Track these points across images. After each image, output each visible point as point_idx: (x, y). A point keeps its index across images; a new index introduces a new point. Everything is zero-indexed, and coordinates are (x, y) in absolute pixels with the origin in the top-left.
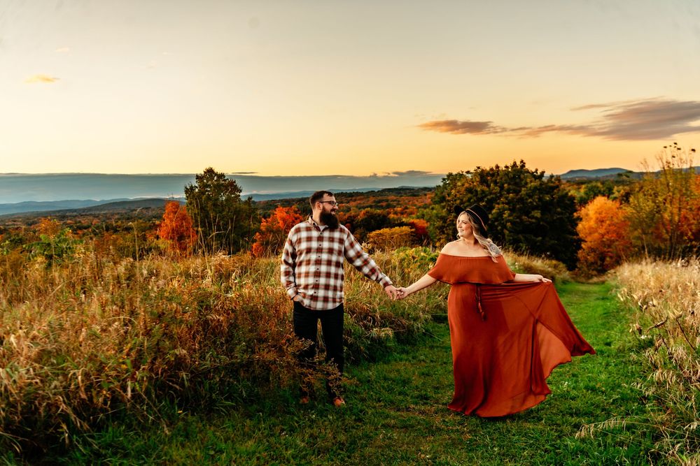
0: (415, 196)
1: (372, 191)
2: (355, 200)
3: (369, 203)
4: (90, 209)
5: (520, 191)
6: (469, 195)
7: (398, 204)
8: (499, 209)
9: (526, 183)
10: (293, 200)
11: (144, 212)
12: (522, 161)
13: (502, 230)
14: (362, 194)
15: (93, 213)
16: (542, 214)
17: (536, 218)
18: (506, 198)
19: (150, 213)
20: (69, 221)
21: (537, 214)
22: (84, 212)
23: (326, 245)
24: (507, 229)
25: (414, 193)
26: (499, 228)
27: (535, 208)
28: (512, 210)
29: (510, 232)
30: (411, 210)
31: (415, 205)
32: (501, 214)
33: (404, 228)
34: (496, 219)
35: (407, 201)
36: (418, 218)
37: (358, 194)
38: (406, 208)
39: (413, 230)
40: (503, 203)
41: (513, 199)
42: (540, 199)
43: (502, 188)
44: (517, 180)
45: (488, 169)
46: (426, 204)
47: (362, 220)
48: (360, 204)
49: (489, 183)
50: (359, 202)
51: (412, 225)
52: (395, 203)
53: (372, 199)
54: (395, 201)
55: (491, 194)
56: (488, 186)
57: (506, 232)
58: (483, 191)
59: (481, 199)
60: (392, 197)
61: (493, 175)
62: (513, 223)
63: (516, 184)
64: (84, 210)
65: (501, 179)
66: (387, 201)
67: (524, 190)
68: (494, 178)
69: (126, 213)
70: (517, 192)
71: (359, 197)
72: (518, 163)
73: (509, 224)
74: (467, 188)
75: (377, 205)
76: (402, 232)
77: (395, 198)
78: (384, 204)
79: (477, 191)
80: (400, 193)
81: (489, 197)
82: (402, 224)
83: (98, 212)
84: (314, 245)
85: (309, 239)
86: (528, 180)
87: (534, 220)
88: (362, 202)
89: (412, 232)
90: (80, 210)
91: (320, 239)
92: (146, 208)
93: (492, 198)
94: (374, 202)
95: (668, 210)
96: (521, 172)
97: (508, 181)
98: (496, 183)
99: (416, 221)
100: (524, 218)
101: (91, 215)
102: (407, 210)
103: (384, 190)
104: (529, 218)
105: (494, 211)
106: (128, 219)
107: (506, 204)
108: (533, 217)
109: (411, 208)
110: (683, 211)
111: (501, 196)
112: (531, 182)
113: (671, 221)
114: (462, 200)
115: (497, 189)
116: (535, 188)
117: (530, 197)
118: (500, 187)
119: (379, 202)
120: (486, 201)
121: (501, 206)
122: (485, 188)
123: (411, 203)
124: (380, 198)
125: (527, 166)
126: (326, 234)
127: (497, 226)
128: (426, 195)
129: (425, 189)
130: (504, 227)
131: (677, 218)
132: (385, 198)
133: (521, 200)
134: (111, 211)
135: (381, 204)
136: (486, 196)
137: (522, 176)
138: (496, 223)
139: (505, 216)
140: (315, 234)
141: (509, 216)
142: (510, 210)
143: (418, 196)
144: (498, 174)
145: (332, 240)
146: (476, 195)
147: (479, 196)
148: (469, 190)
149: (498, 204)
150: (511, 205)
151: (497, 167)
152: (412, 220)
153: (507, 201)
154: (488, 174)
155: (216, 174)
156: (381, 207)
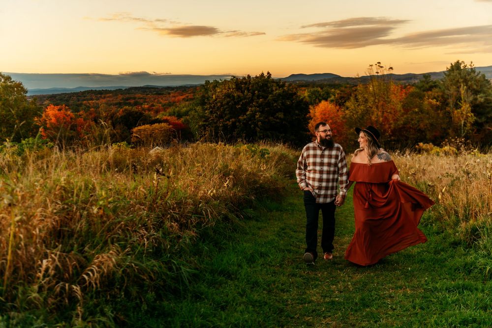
0: (160, 94)
1: (120, 89)
2: (105, 97)
3: (118, 101)
5: (267, 97)
6: (228, 99)
7: (145, 102)
8: (251, 111)
9: (272, 91)
10: (44, 96)
12: (268, 73)
13: (254, 128)
14: (110, 92)
16: (285, 115)
17: (280, 119)
18: (257, 102)
21: (281, 115)
23: (326, 160)
24: (258, 127)
26: (252, 126)
27: (279, 110)
28: (262, 112)
29: (261, 129)
30: (157, 107)
31: (161, 103)
32: (253, 115)
33: (163, 124)
34: (250, 119)
35: (152, 99)
36: (170, 115)
37: (106, 92)
38: (153, 105)
39: (171, 126)
40: (255, 106)
41: (262, 103)
42: (282, 103)
43: (253, 94)
44: (265, 88)
45: (242, 78)
46: (170, 102)
47: (121, 117)
48: (109, 101)
49: (243, 89)
50: (108, 99)
51: (166, 121)
52: (141, 101)
53: (120, 97)
54: (141, 98)
55: (245, 99)
56: (243, 92)
57: (258, 129)
58: (239, 96)
59: (238, 103)
60: (139, 95)
61: (245, 83)
62: (263, 122)
63: (264, 91)
65: (253, 86)
66: (134, 98)
67: (270, 97)
68: (246, 86)
70: (265, 98)
71: (108, 95)
72: (265, 74)
73: (260, 123)
74: (225, 93)
75: (126, 102)
76: (161, 127)
77: (142, 96)
78: (132, 101)
79: (234, 96)
80: (146, 91)
81: (244, 101)
82: (159, 121)
84: (318, 160)
85: (315, 156)
86: (274, 88)
87: (278, 121)
88: (111, 99)
89: (170, 128)
91: (322, 156)
93: (246, 102)
94: (123, 99)
95: (376, 113)
96: (268, 81)
97: (258, 88)
98: (249, 90)
99: (169, 118)
100: (271, 118)
102: (154, 108)
103: (131, 88)
104: (275, 118)
105: (248, 113)
107: (258, 107)
108: (278, 118)
109: (157, 106)
110: (385, 114)
111: (252, 100)
112: (276, 90)
113: (376, 121)
114: (222, 103)
115: (250, 95)
116: (279, 94)
117: (276, 101)
118: (252, 93)
119: (127, 100)
120: (242, 105)
121: (253, 109)
122: (241, 95)
123: (156, 100)
124: (127, 95)
125: (272, 77)
126: (327, 153)
127: (250, 125)
128: (169, 94)
129: (168, 88)
130: (256, 125)
131: (381, 119)
132: (132, 96)
133: (268, 104)
135: (129, 101)
136: (241, 100)
137: (269, 85)
138: (250, 123)
139: (257, 116)
140: (319, 152)
141: (260, 117)
142: (260, 112)
143: (163, 94)
144: (250, 83)
145: (330, 157)
146: (234, 99)
147: (236, 100)
148: (228, 96)
149: (252, 107)
150: (261, 108)
151: (249, 76)
152: (165, 118)
153: (257, 105)
154: (242, 83)
155: (3, 77)
156: (129, 104)
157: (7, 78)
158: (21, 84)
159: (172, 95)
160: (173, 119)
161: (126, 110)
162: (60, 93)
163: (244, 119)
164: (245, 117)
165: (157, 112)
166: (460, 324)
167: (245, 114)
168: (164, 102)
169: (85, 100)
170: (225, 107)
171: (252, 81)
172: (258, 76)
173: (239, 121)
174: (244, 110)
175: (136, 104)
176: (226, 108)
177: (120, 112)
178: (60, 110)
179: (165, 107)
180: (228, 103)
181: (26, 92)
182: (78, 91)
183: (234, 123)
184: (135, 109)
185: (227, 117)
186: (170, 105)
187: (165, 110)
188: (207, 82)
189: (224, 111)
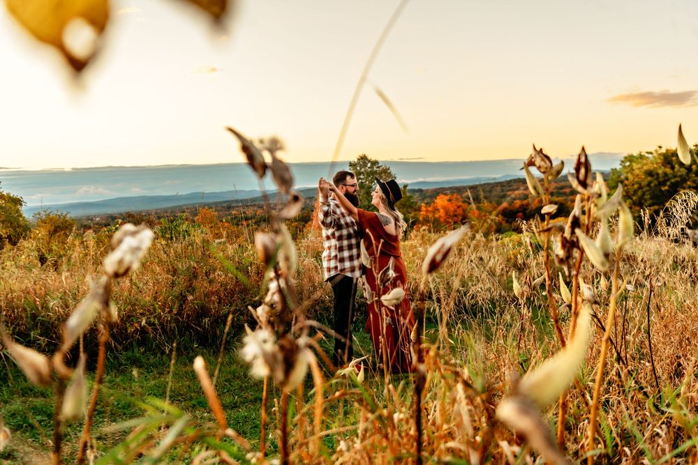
4: (254, 199)
6: (649, 179)
55: (675, 177)
56: (673, 168)
58: (666, 174)
59: (664, 183)
64: (249, 200)
74: (646, 171)
79: (658, 174)
83: (261, 203)
93: (677, 181)
94: (556, 188)
101: (255, 205)
114: (641, 184)
120: (669, 186)
122: (668, 170)
135: (564, 190)
136: (668, 180)
146: (657, 179)
147: (661, 180)
148: (650, 173)
153: (695, 185)
155: (370, 161)
157: (375, 163)
170: (645, 189)
176: (647, 191)
180: (649, 185)
189: (644, 194)
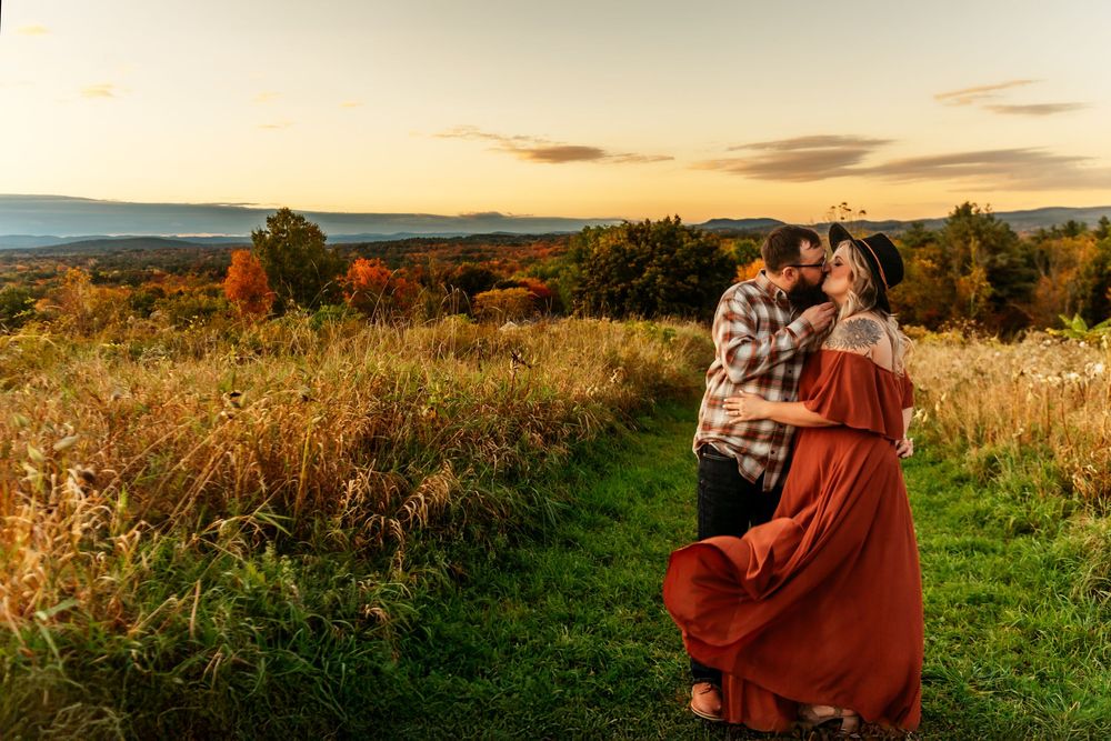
0: (517, 245)
1: (458, 238)
2: (436, 249)
3: (455, 254)
4: (50, 249)
5: (674, 252)
6: (617, 254)
7: (494, 256)
8: (650, 272)
9: (682, 243)
10: (350, 246)
11: (135, 255)
12: (677, 217)
13: (654, 297)
14: (445, 241)
15: (56, 255)
16: (700, 279)
17: (693, 284)
18: (659, 260)
19: (143, 258)
20: (19, 267)
21: (694, 279)
22: (41, 253)
24: (660, 297)
25: (515, 242)
26: (651, 294)
27: (693, 272)
28: (666, 274)
29: (663, 300)
31: (517, 258)
32: (653, 278)
33: (519, 289)
34: (647, 285)
35: (505, 252)
36: (529, 276)
37: (439, 241)
38: (505, 261)
39: (531, 292)
40: (656, 266)
41: (666, 260)
42: (697, 262)
43: (654, 247)
44: (671, 239)
45: (636, 224)
46: (530, 257)
47: (459, 278)
48: (443, 253)
49: (639, 240)
50: (442, 251)
51: (524, 285)
52: (489, 255)
53: (459, 248)
54: (489, 251)
55: (641, 254)
56: (638, 244)
57: (660, 300)
58: (632, 250)
59: (630, 260)
60: (485, 246)
61: (643, 231)
62: (667, 289)
63: (670, 243)
64: (41, 250)
65: (653, 236)
66: (480, 251)
67: (679, 252)
68: (644, 235)
69: (106, 257)
70: (671, 253)
71: (442, 245)
72: (672, 219)
73: (662, 290)
74: (612, 246)
75: (467, 256)
76: (517, 294)
77: (489, 248)
78: (476, 255)
79: (625, 250)
80: (495, 241)
81: (639, 258)
82: (513, 285)
83: (62, 254)
86: (685, 239)
87: (690, 287)
88: (446, 252)
89: (529, 295)
90: (33, 250)
92: (137, 251)
93: (643, 258)
94: (462, 251)
96: (676, 229)
97: (661, 239)
98: (647, 241)
99: (528, 280)
100: (679, 283)
101: (53, 257)
102: (507, 265)
104: (684, 283)
105: (645, 275)
106: (112, 265)
107: (660, 266)
108: (689, 283)
109: (512, 262)
111: (651, 257)
112: (688, 241)
114: (607, 260)
115: (649, 248)
116: (693, 249)
117: (686, 258)
118: (651, 246)
119: (468, 252)
120: (636, 263)
121: (653, 269)
122: (634, 246)
123: (511, 254)
124: (469, 247)
125: (683, 222)
127: (648, 293)
128: (530, 245)
130: (657, 294)
132: (476, 247)
133: (676, 263)
134: (83, 253)
135: (471, 255)
136: (635, 257)
137: (677, 234)
138: (647, 289)
139: (658, 280)
141: (663, 281)
142: (663, 274)
143: (520, 245)
144: (649, 231)
146: (624, 255)
147: (628, 256)
148: (616, 249)
149: (651, 267)
150: (665, 268)
151: (648, 222)
152: (523, 280)
153: (659, 263)
154: (637, 230)
155: (293, 216)
156: (471, 259)
157: (299, 218)
158: (317, 227)
159: (533, 247)
160: (535, 282)
161: (466, 267)
162: (372, 241)
163: (640, 284)
164: (641, 280)
165: (511, 271)
166: (968, 603)
167: (640, 276)
168: (521, 257)
169: (408, 252)
170: (612, 265)
171: (653, 229)
172: (661, 220)
173: (632, 287)
174: (639, 272)
175: (481, 259)
176: (614, 267)
177: (458, 270)
178: (372, 266)
179: (524, 264)
180: (615, 260)
181: (325, 238)
182: (399, 238)
183: (624, 291)
184: (479, 266)
185: (614, 281)
186: (531, 260)
187: (522, 268)
188: (587, 229)
189: (610, 271)
